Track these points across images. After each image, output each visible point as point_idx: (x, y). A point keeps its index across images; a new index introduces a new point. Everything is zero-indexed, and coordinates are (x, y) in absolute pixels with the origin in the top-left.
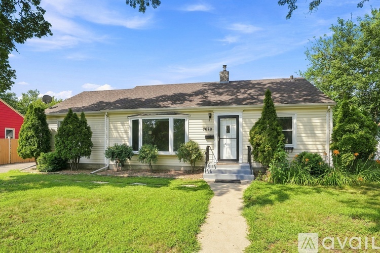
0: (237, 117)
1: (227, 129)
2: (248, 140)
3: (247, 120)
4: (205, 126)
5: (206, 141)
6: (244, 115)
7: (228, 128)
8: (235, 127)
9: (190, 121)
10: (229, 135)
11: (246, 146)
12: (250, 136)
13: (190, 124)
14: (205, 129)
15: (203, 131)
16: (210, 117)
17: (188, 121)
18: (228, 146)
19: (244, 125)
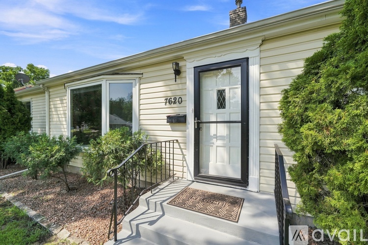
0: (243, 64)
1: (219, 100)
2: (275, 128)
3: (275, 67)
4: (169, 94)
5: (169, 127)
6: (263, 55)
7: (221, 94)
8: (239, 91)
9: (142, 86)
10: (223, 114)
11: (271, 143)
12: (283, 115)
13: (142, 92)
14: (169, 101)
15: (163, 105)
16: (178, 72)
17: (137, 87)
18: (220, 143)
19: (265, 83)
